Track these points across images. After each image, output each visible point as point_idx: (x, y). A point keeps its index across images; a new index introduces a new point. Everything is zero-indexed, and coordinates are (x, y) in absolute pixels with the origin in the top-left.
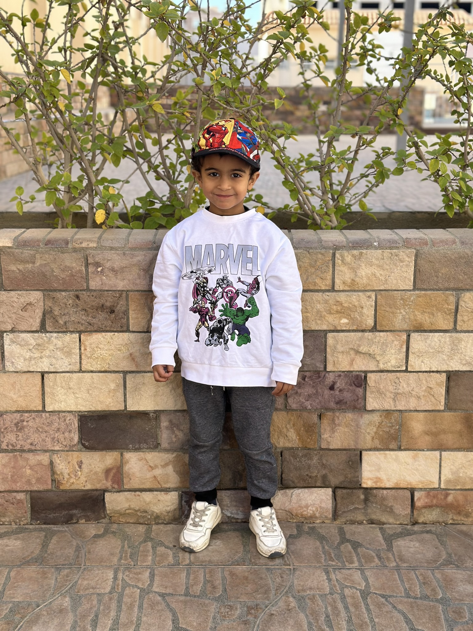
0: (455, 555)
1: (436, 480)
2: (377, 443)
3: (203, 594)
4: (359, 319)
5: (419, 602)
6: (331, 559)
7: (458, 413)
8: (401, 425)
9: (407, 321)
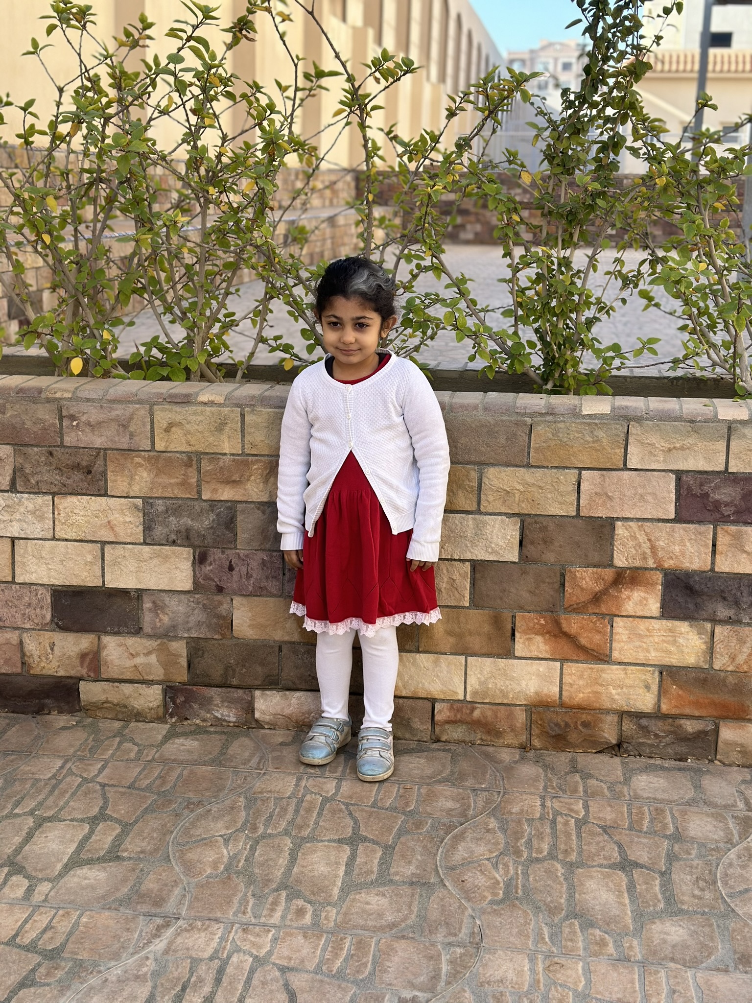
1: (461, 690)
5: (382, 812)
7: (486, 611)
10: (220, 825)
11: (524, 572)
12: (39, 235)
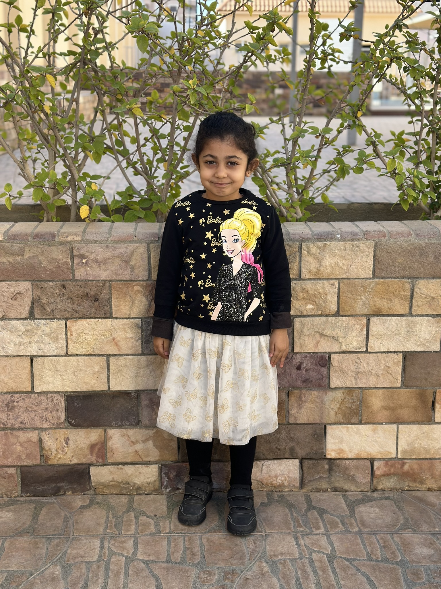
0: (412, 520)
1: (394, 451)
2: (340, 418)
3: (184, 560)
4: (324, 305)
5: (381, 564)
6: (299, 526)
7: (414, 390)
8: (361, 402)
9: (367, 306)
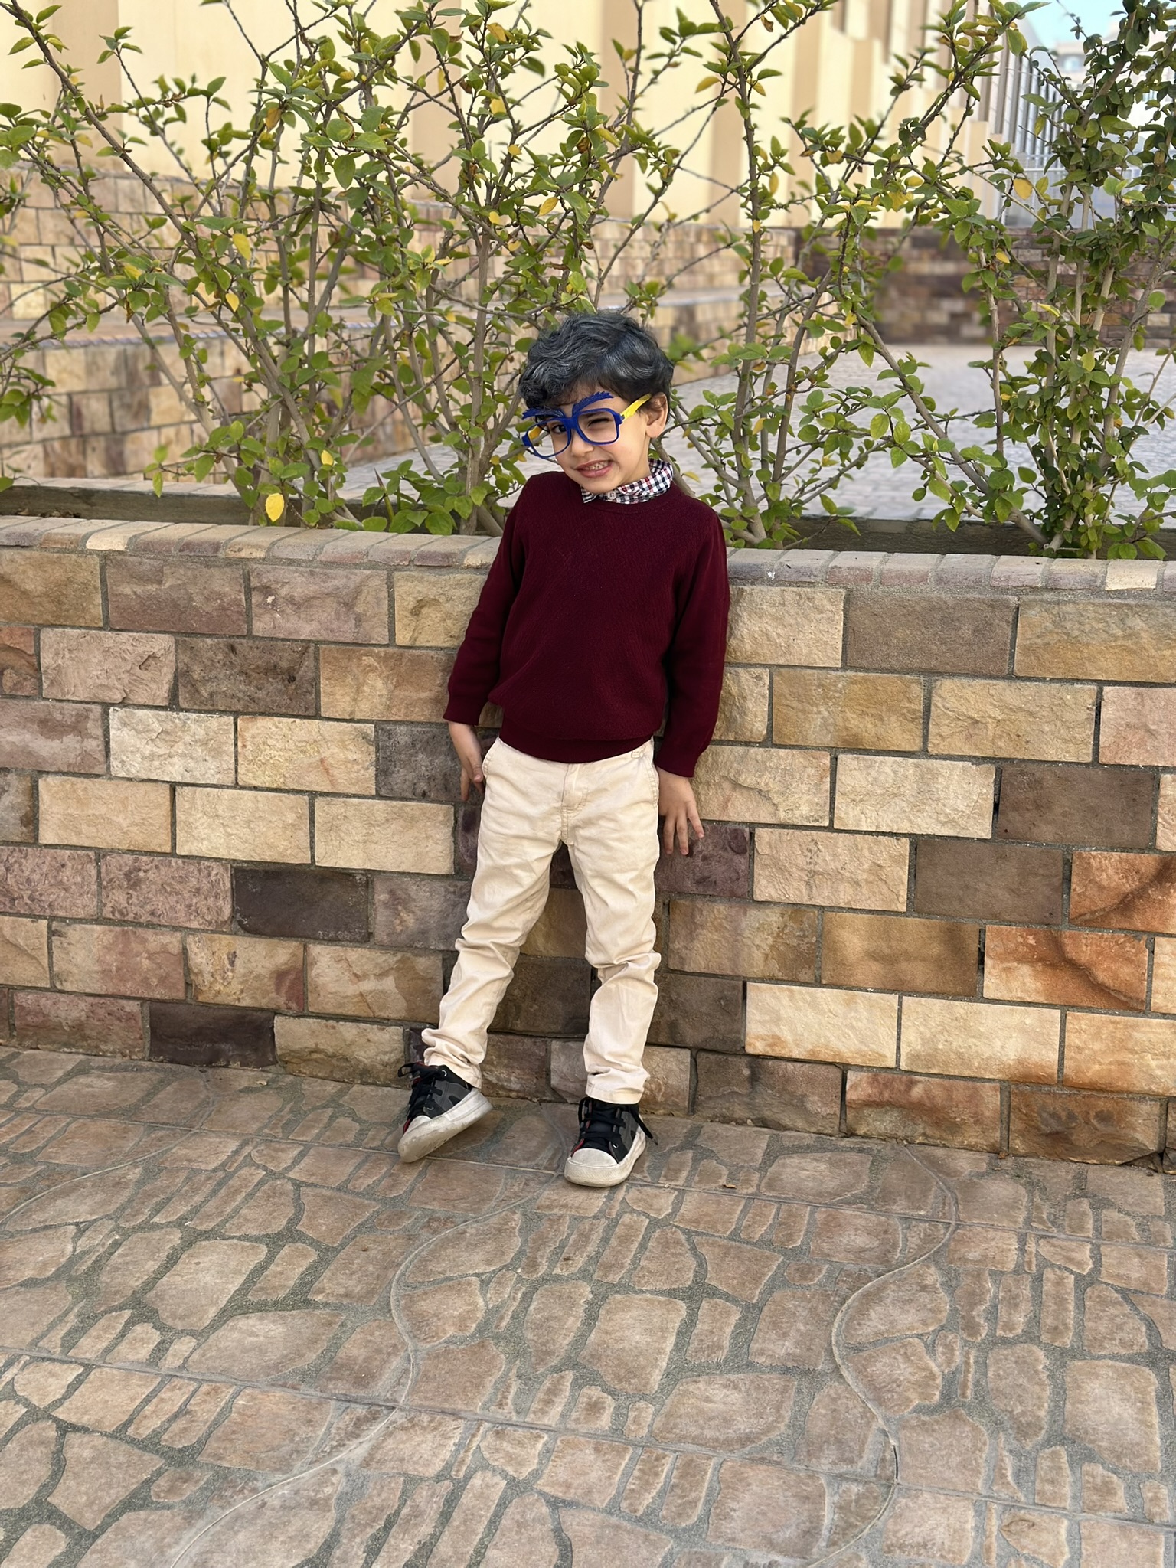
0: (883, 1190)
1: (890, 1052)
2: (774, 968)
3: (369, 1193)
4: (739, 720)
5: (748, 1247)
7: (935, 921)
8: (821, 936)
9: (831, 728)
10: (478, 1256)
11: (1002, 857)
12: (221, 294)
